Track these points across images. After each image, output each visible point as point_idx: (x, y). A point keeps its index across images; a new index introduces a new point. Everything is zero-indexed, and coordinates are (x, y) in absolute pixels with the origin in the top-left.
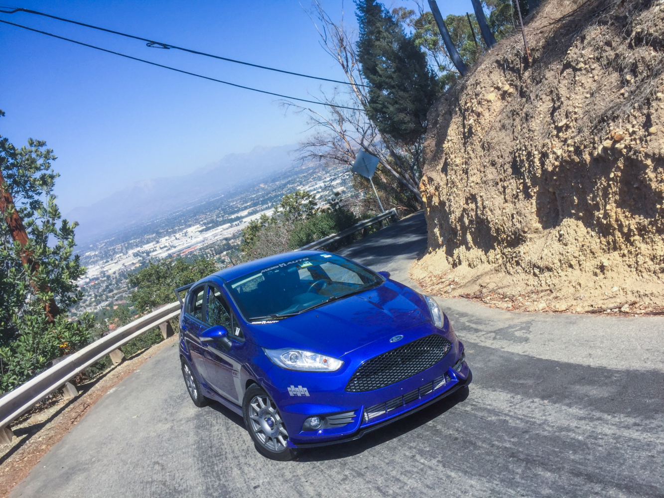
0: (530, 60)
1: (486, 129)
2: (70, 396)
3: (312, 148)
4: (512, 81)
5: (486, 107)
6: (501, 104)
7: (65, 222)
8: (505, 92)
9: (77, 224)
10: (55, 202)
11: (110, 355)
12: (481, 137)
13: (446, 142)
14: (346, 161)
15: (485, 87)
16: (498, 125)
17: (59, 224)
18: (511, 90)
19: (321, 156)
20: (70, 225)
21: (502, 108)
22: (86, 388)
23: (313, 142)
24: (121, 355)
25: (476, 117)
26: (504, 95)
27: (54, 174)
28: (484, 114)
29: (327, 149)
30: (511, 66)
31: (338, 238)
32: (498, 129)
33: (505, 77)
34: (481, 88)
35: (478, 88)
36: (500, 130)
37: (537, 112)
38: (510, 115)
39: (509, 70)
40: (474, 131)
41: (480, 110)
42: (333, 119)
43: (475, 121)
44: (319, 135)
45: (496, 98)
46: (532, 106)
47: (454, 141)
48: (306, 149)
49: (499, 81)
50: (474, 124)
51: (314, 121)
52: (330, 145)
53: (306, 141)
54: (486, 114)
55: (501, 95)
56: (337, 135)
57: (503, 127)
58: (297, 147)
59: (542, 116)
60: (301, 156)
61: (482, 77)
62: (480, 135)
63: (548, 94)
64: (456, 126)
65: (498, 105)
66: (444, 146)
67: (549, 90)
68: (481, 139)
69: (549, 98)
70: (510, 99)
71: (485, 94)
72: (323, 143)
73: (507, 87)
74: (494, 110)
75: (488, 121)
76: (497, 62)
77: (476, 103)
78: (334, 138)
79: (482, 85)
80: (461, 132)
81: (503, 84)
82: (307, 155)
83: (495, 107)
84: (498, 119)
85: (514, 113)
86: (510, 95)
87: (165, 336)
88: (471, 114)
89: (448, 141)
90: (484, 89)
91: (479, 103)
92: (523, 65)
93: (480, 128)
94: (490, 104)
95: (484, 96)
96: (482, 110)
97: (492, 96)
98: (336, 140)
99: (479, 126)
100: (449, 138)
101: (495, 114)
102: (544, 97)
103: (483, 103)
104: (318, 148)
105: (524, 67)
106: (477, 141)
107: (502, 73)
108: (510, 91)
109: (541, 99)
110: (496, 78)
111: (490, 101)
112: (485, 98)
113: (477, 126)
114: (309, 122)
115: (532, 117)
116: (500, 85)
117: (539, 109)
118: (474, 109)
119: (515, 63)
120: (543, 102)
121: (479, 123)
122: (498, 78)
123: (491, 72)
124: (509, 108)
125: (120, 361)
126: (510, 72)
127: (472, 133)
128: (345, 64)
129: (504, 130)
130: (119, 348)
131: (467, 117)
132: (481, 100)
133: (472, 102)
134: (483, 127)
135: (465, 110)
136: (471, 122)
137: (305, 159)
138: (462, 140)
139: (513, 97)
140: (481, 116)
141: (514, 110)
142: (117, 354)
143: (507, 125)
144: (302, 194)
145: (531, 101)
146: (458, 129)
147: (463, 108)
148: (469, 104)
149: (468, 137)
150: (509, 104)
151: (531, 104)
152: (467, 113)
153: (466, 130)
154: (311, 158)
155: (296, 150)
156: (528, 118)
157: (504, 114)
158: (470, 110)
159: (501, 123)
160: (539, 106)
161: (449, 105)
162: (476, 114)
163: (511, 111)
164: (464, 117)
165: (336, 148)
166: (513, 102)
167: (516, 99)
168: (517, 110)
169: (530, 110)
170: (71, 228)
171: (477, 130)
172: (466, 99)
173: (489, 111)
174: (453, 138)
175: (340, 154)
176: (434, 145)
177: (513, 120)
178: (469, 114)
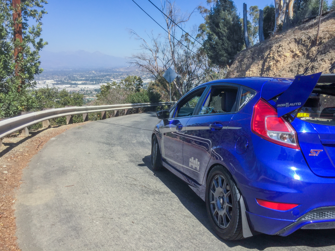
0: (318, 43)
1: (280, 69)
2: (25, 134)
3: (137, 59)
4: (302, 50)
5: (283, 58)
6: (292, 59)
7: (41, 40)
8: (296, 54)
9: (47, 43)
10: (41, 26)
11: (43, 122)
12: (275, 73)
13: (248, 71)
14: (152, 72)
15: (285, 49)
16: (288, 69)
17: (37, 40)
18: (300, 54)
19: (141, 65)
20: (43, 43)
21: (292, 61)
22: (33, 134)
23: (140, 57)
24: (49, 123)
25: (275, 62)
26: (295, 56)
27: (45, 11)
28: (281, 62)
29: (145, 63)
30: (303, 43)
31: (149, 106)
32: (287, 71)
33: (298, 47)
34: (282, 49)
35: (280, 48)
36: (289, 72)
37: (321, 67)
38: (297, 66)
39: (301, 45)
40: (271, 69)
41: (279, 59)
42: (153, 49)
43: (274, 64)
44: (144, 54)
45: (290, 56)
46: (318, 64)
47: (254, 71)
48: (134, 59)
49: (294, 48)
50: (272, 65)
51: (143, 46)
52: (148, 61)
53: (136, 55)
54: (282, 62)
55: (293, 55)
56: (153, 57)
57: (291, 71)
58: (131, 56)
59: (323, 69)
60: (131, 62)
61: (284, 44)
62: (275, 71)
63: (329, 60)
64: (257, 65)
65: (290, 59)
66: (246, 72)
67: (330, 58)
68: (275, 74)
69: (329, 62)
70: (297, 59)
71: (285, 52)
72: (144, 59)
73: (298, 52)
74: (287, 61)
75: (282, 66)
76: (295, 39)
77: (277, 55)
78: (151, 59)
79: (283, 48)
80: (260, 68)
81: (296, 50)
82: (134, 62)
83: (288, 60)
84: (288, 66)
85: (300, 65)
86: (298, 56)
87: (68, 123)
88: (272, 60)
89: (250, 71)
90: (284, 50)
91: (280, 56)
92: (310, 44)
93: (276, 68)
94: (286, 58)
95: (284, 53)
96: (280, 59)
97: (288, 54)
98: (151, 60)
99: (275, 67)
100: (251, 69)
101: (287, 63)
102: (327, 60)
103: (282, 56)
104: (141, 60)
105: (311, 45)
106: (272, 74)
107: (296, 45)
108: (299, 55)
109: (325, 61)
110: (292, 46)
111: (286, 57)
112: (284, 54)
113: (275, 66)
115: (317, 69)
116: (294, 50)
117: (323, 66)
118: (275, 58)
119: (306, 42)
120: (326, 63)
121: (276, 65)
122: (294, 46)
123: (290, 43)
124: (296, 63)
125: (47, 127)
126: (302, 46)
127: (270, 69)
128: (169, 24)
129: (291, 72)
130: (49, 120)
131: (268, 61)
132: (281, 55)
133: (274, 55)
134: (278, 68)
135: (267, 58)
136: (271, 64)
137: (132, 63)
138: (259, 72)
139: (300, 58)
140: (279, 62)
141: (301, 64)
142: (47, 122)
143: (294, 70)
144: (137, 78)
145: (317, 61)
146: (258, 66)
147: (266, 56)
148: (271, 55)
149: (266, 71)
150: (297, 61)
151: (317, 62)
152: (268, 59)
153: (265, 67)
154: (135, 64)
155: (130, 58)
156: (313, 68)
157: (293, 65)
158: (272, 58)
159: (290, 69)
160: (323, 64)
161: (253, 54)
162: (275, 61)
163: (298, 64)
164: (265, 61)
165: (150, 64)
166: (300, 60)
167: (302, 59)
168: (303, 65)
169: (316, 65)
170: (43, 44)
171: (274, 69)
172: (270, 52)
173: (284, 61)
174: (253, 70)
175: (151, 68)
176: (236, 72)
177: (299, 68)
178: (270, 60)
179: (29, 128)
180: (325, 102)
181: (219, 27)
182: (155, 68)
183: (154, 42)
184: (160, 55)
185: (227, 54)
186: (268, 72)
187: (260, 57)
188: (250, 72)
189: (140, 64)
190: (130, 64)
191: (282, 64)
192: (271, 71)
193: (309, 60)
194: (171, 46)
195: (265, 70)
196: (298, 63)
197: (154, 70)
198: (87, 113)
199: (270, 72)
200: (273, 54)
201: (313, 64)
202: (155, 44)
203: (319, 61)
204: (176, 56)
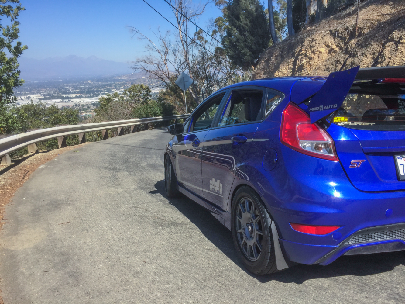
0: (357, 34)
1: (314, 68)
2: (6, 163)
3: (143, 64)
4: (338, 44)
5: (317, 55)
6: (328, 56)
7: (19, 44)
8: (332, 49)
9: (26, 48)
10: (17, 27)
11: (28, 146)
12: (309, 72)
13: (277, 72)
14: (162, 79)
15: (319, 43)
16: (323, 67)
17: (14, 44)
18: (337, 49)
19: (148, 71)
20: (22, 47)
21: (328, 58)
22: (17, 162)
23: (146, 60)
24: (36, 148)
25: (308, 60)
26: (331, 51)
27: (21, 7)
28: (315, 59)
29: (153, 68)
30: (340, 35)
32: (323, 70)
33: (334, 41)
34: (316, 43)
35: (314, 43)
36: (324, 70)
37: (362, 63)
38: (334, 63)
39: (338, 37)
40: (304, 68)
41: (313, 56)
42: (162, 50)
43: (307, 62)
44: (150, 57)
45: (325, 52)
46: (358, 59)
48: (139, 63)
49: (330, 42)
50: (305, 64)
51: (149, 47)
52: (156, 65)
53: (141, 59)
54: (316, 59)
55: (329, 50)
56: (162, 61)
57: (328, 69)
58: (135, 60)
59: (365, 65)
60: (135, 67)
61: (318, 37)
62: (308, 71)
63: (371, 54)
64: (288, 64)
65: (325, 56)
66: (275, 74)
67: (372, 52)
68: (309, 74)
69: (371, 56)
70: (334, 54)
71: (319, 48)
72: (152, 63)
73: (334, 47)
74: (322, 58)
75: (316, 64)
76: (330, 31)
77: (310, 51)
78: (159, 62)
79: (317, 42)
80: (291, 68)
81: (332, 44)
82: (139, 67)
83: (323, 57)
84: (324, 64)
85: (337, 62)
86: (335, 52)
87: (60, 146)
88: (305, 58)
89: (279, 72)
90: (318, 44)
91: (313, 52)
92: (348, 36)
93: (309, 67)
94: (320, 54)
95: (318, 48)
96: (314, 56)
97: (323, 50)
98: (160, 64)
99: (309, 66)
100: (280, 70)
101: (322, 60)
102: (368, 55)
103: (316, 52)
104: (147, 65)
105: (349, 37)
107: (332, 38)
108: (335, 49)
109: (366, 56)
110: (328, 40)
111: (321, 52)
112: (319, 49)
113: (308, 65)
114: (147, 47)
116: (330, 44)
117: (364, 61)
118: (308, 55)
119: (343, 34)
120: (367, 58)
121: (310, 64)
122: (329, 39)
123: (325, 36)
124: (333, 59)
125: (34, 152)
126: (339, 38)
127: (303, 69)
128: (179, 18)
129: (327, 71)
130: (36, 143)
131: (300, 59)
132: (314, 50)
133: (307, 51)
134: (312, 66)
135: (299, 55)
136: (303, 62)
137: (137, 69)
138: (290, 72)
139: (337, 54)
140: (312, 60)
141: (338, 60)
142: (33, 147)
143: (330, 68)
144: (144, 87)
145: (358, 56)
146: (288, 66)
147: (297, 53)
148: (303, 52)
149: (298, 71)
150: (334, 57)
151: (357, 58)
152: (300, 57)
153: (297, 67)
154: (141, 70)
155: (133, 62)
156: (353, 65)
157: (329, 62)
158: (304, 55)
159: (326, 67)
160: (364, 60)
161: (281, 51)
162: (309, 58)
163: (335, 61)
164: (296, 59)
165: (159, 69)
166: (337, 56)
167: (340, 54)
168: (341, 61)
169: (356, 61)
170: (22, 49)
171: (307, 68)
172: (302, 48)
173: (319, 58)
174: (283, 70)
175: (160, 73)
176: (263, 73)
177: (336, 66)
178: (302, 58)
179: (11, 154)
180: (368, 104)
181: (240, 19)
182: (165, 73)
183: (162, 42)
184: (171, 57)
185: (251, 53)
186: (300, 72)
187: (290, 54)
188: (280, 74)
189: (147, 69)
190: (135, 70)
191: (316, 61)
192: (304, 70)
193: (347, 56)
194: (183, 45)
195: (297, 69)
196: (335, 59)
197: (165, 76)
198: (84, 133)
199: (303, 73)
200: (305, 50)
201: (353, 60)
202: (163, 44)
203: (360, 56)
204: (190, 58)
